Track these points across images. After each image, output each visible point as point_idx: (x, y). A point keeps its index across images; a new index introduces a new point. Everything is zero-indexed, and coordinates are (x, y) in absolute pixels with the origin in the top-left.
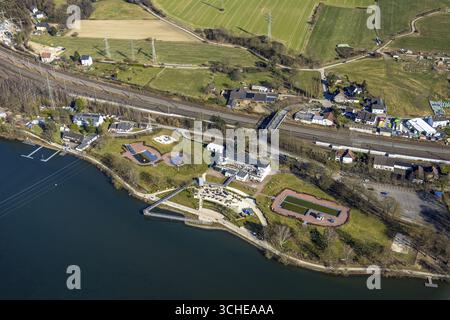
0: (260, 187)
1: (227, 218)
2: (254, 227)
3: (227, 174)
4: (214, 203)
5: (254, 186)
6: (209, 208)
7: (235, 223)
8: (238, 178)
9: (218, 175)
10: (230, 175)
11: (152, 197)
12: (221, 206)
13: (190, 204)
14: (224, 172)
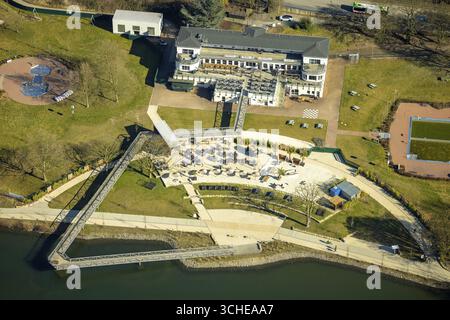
0: (328, 113)
1: (294, 222)
2: (379, 230)
3: (219, 96)
4: (233, 189)
5: (311, 114)
6: (223, 204)
7: (322, 230)
8: (255, 100)
9: (190, 101)
10: (229, 96)
11: (40, 212)
12: (254, 191)
13: (164, 205)
14: (206, 92)
